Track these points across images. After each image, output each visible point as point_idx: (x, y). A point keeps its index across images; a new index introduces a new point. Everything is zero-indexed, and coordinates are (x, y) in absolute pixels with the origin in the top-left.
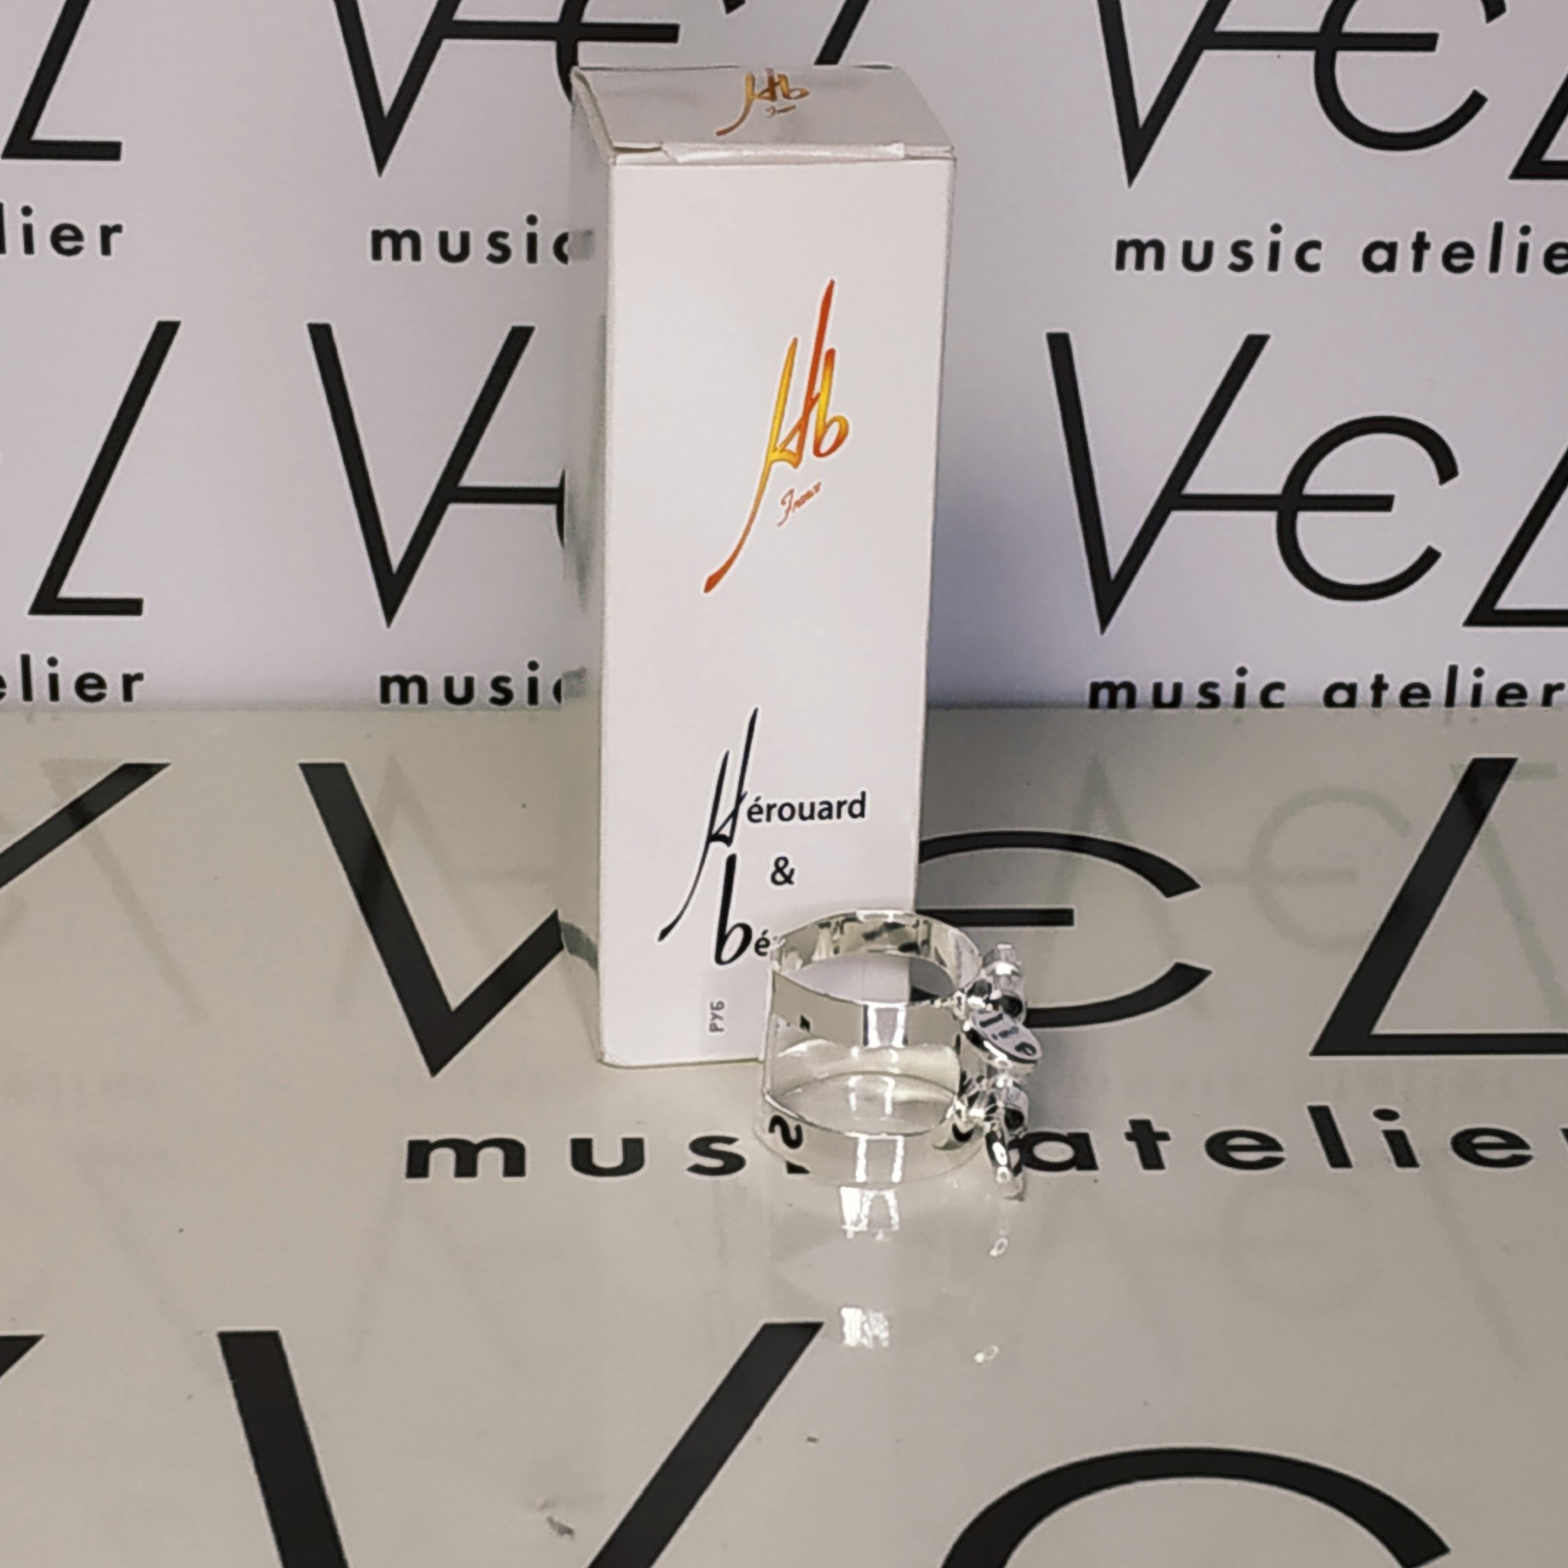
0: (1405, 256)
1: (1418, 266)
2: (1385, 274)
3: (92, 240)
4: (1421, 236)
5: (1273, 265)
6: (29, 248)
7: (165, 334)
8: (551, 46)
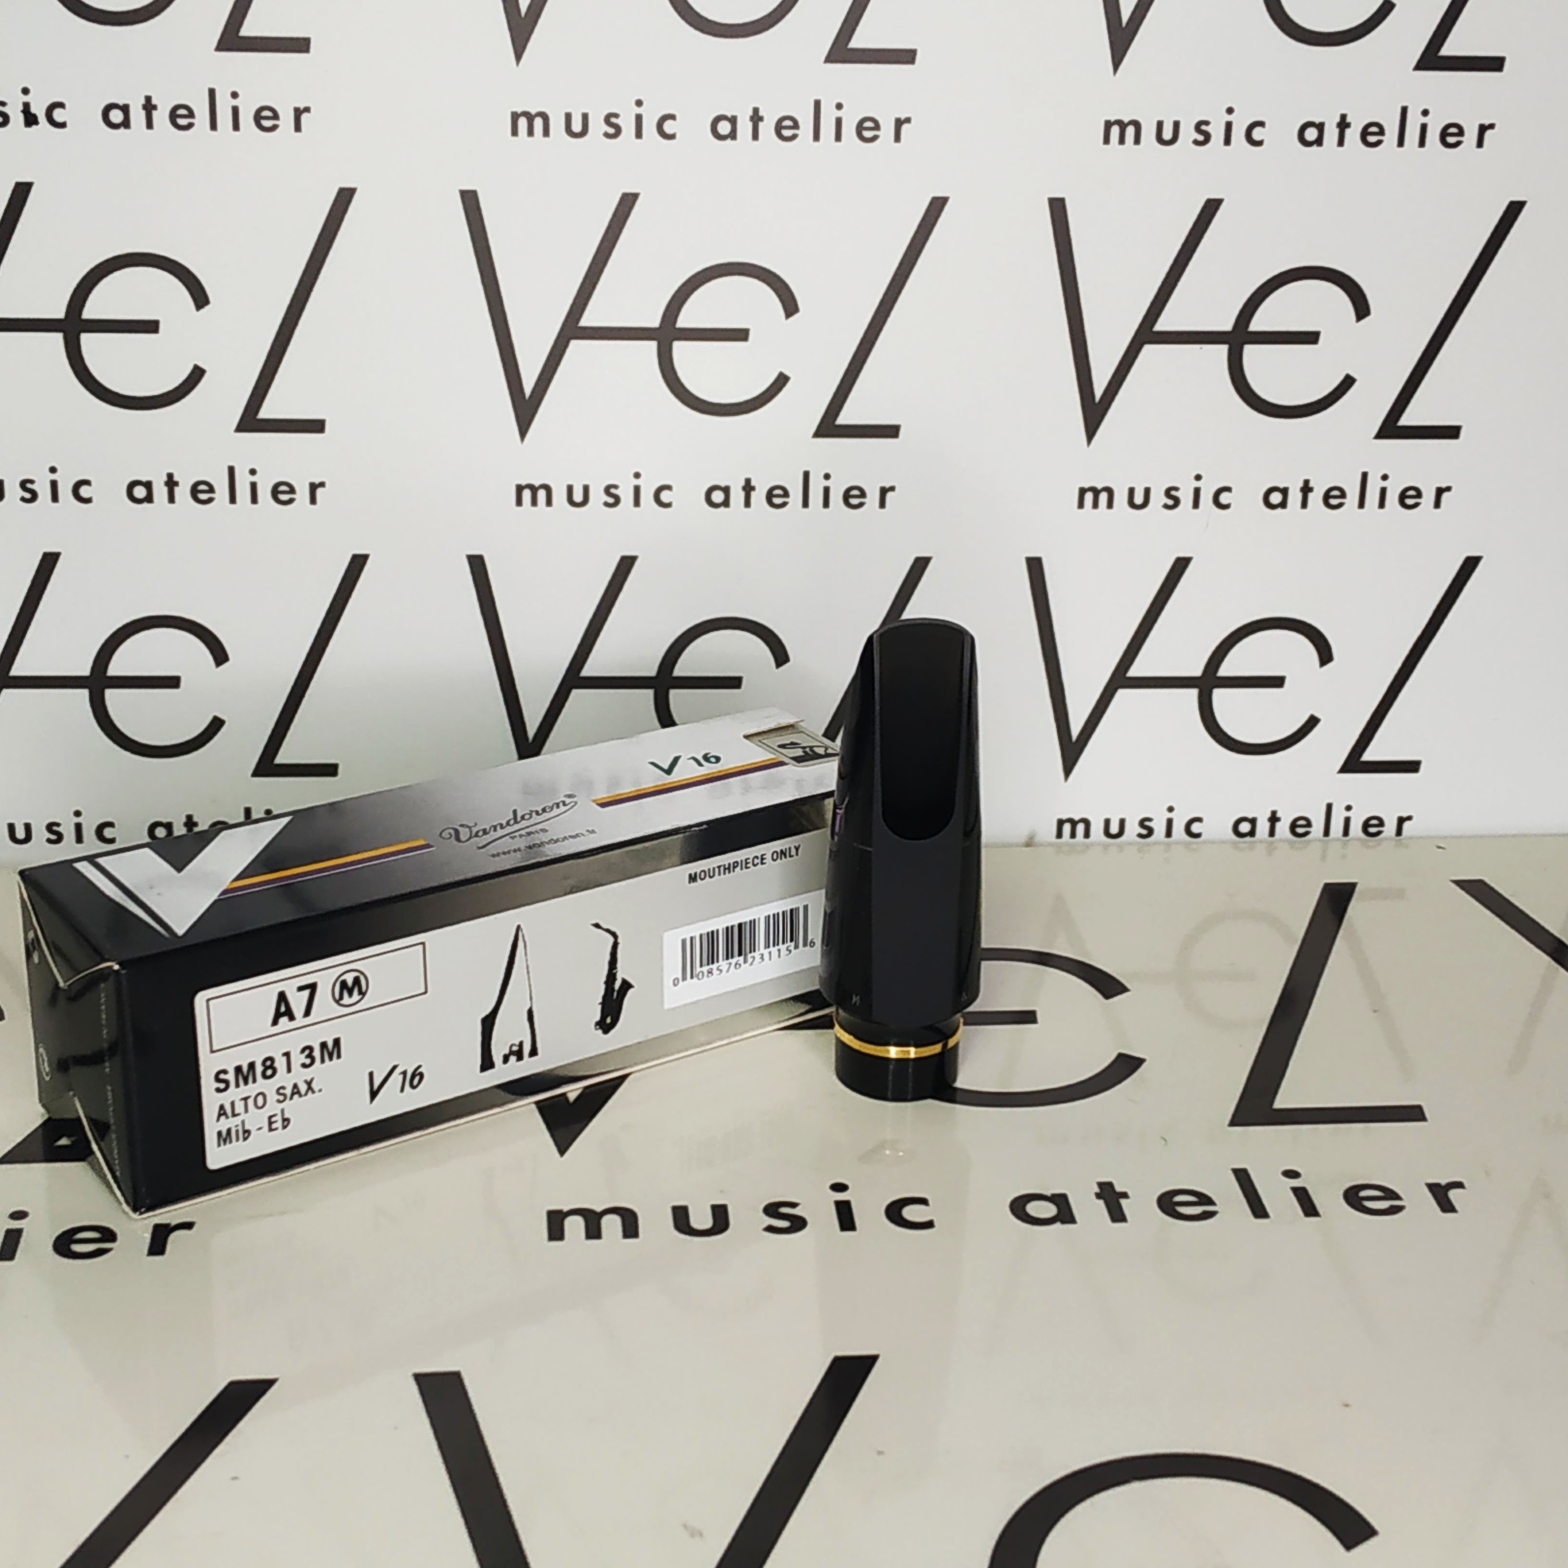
0: (1295, 497)
1: (1304, 505)
2: (1279, 510)
3: (302, 493)
5: (1196, 505)
6: (254, 500)
7: (358, 563)
8: (653, 345)
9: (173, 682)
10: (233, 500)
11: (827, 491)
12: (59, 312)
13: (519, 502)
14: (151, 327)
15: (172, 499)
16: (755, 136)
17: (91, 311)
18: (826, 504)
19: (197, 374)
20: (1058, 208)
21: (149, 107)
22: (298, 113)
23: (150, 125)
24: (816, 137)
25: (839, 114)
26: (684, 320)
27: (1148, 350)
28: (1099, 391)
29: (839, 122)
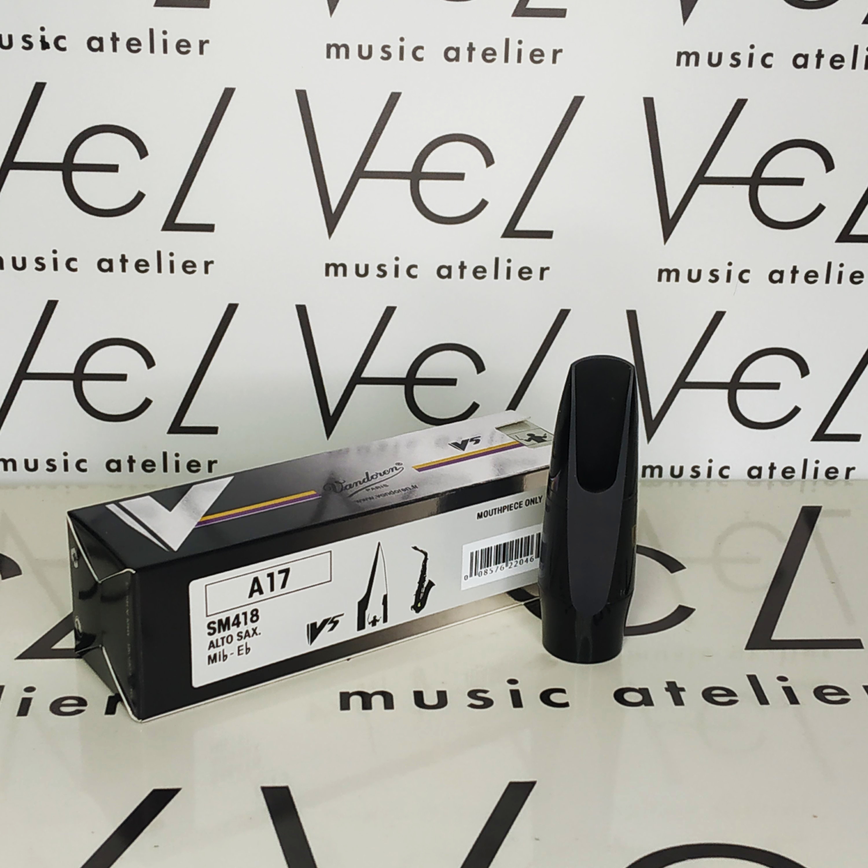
0: (788, 276)
1: (793, 281)
2: (778, 284)
3: (200, 267)
4: (795, 267)
5: (728, 280)
6: (172, 271)
7: (232, 309)
8: (408, 182)
9: (122, 377)
10: (159, 271)
11: (509, 269)
12: (60, 160)
13: (327, 274)
14: (114, 168)
15: (124, 270)
16: (470, 60)
17: (78, 159)
18: (508, 277)
19: (140, 196)
20: (649, 103)
21: (115, 39)
22: (202, 44)
23: (115, 50)
24: (506, 60)
25: (520, 46)
26: (426, 168)
27: (702, 188)
28: (671, 212)
29: (520, 51)
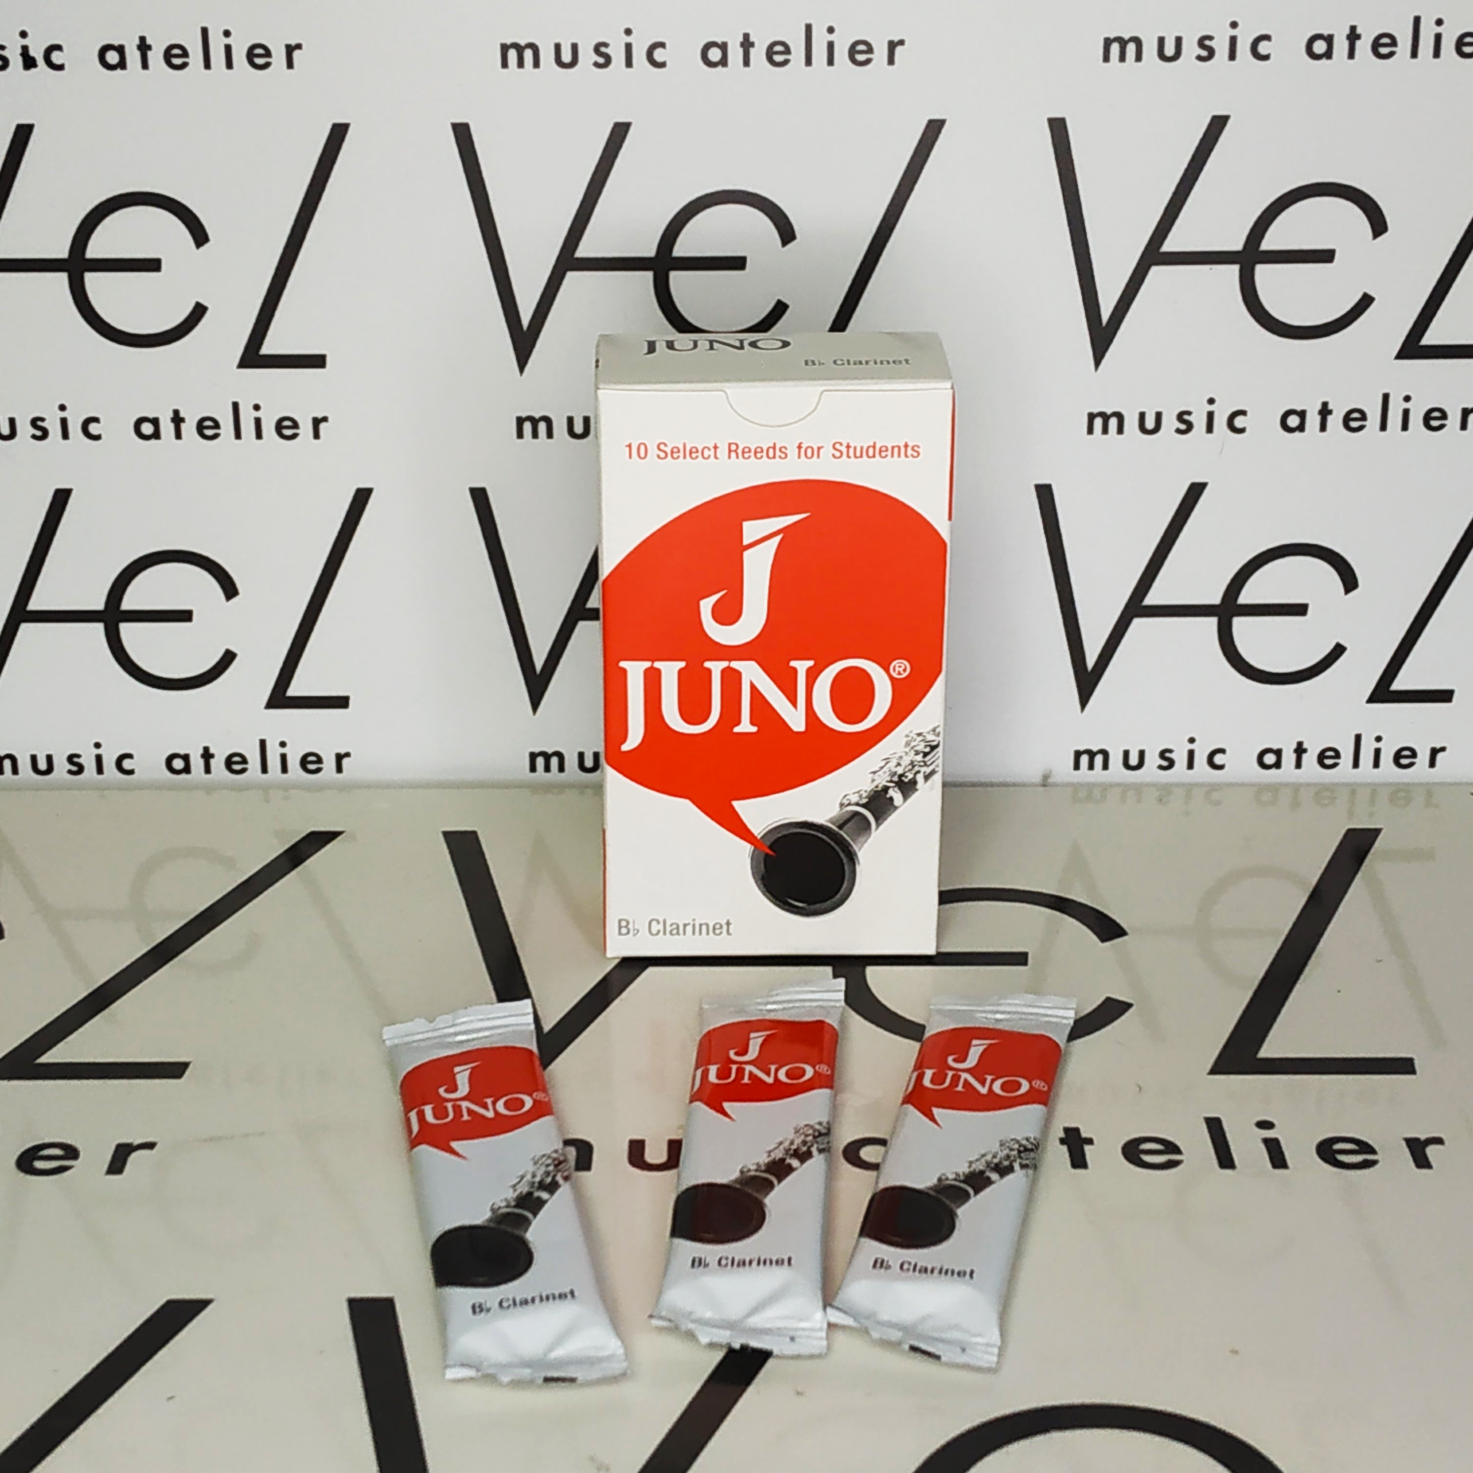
0: (1313, 420)
1: (1323, 428)
2: (1297, 434)
3: (306, 428)
4: (1325, 405)
5: (1210, 429)
6: (259, 436)
7: (362, 497)
8: (649, 275)
9: (185, 616)
10: (238, 435)
13: (520, 435)
14: (153, 265)
15: (178, 436)
16: (746, 63)
17: (94, 251)
20: (1058, 128)
21: (144, 47)
22: (290, 50)
23: (146, 65)
24: (808, 62)
25: (831, 37)
26: (679, 251)
27: (1156, 272)
29: (831, 45)
